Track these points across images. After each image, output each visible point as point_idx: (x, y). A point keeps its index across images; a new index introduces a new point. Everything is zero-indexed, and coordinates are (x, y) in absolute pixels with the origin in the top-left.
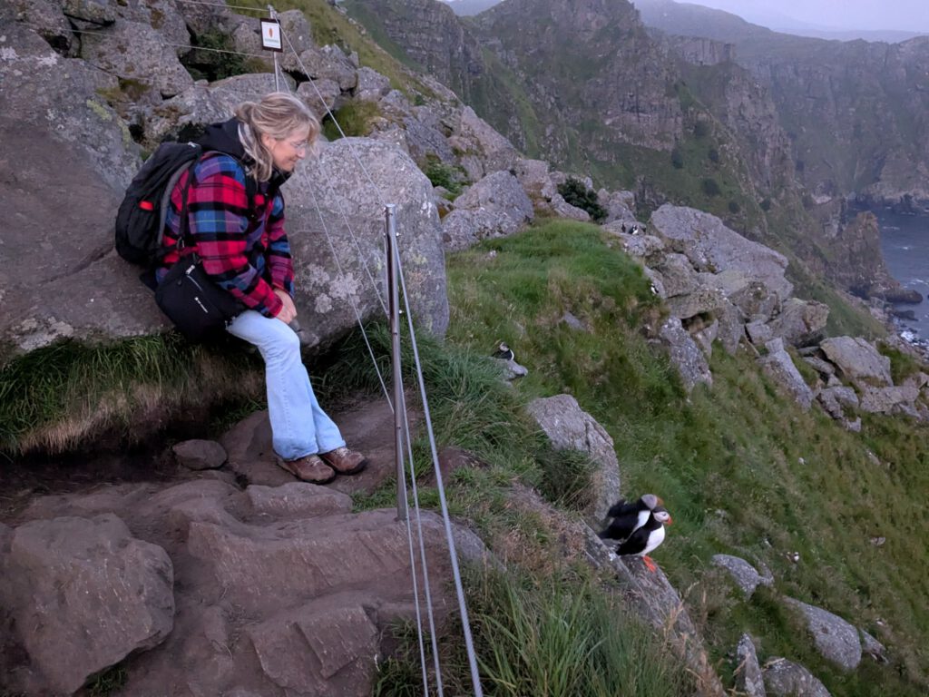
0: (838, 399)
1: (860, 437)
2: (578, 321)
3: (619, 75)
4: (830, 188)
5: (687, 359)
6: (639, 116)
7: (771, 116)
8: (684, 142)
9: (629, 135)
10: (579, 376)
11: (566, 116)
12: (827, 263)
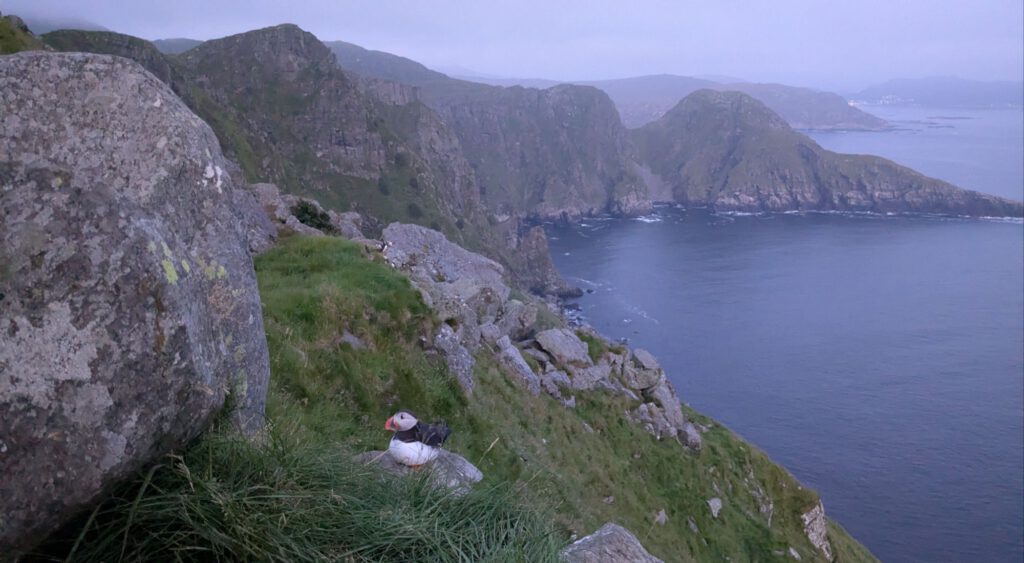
0: (555, 382)
1: (576, 411)
2: (356, 339)
3: (324, 112)
4: (507, 209)
5: (463, 367)
6: (346, 150)
7: (456, 149)
8: (387, 171)
9: (339, 166)
10: (371, 399)
11: (280, 149)
12: (511, 270)
